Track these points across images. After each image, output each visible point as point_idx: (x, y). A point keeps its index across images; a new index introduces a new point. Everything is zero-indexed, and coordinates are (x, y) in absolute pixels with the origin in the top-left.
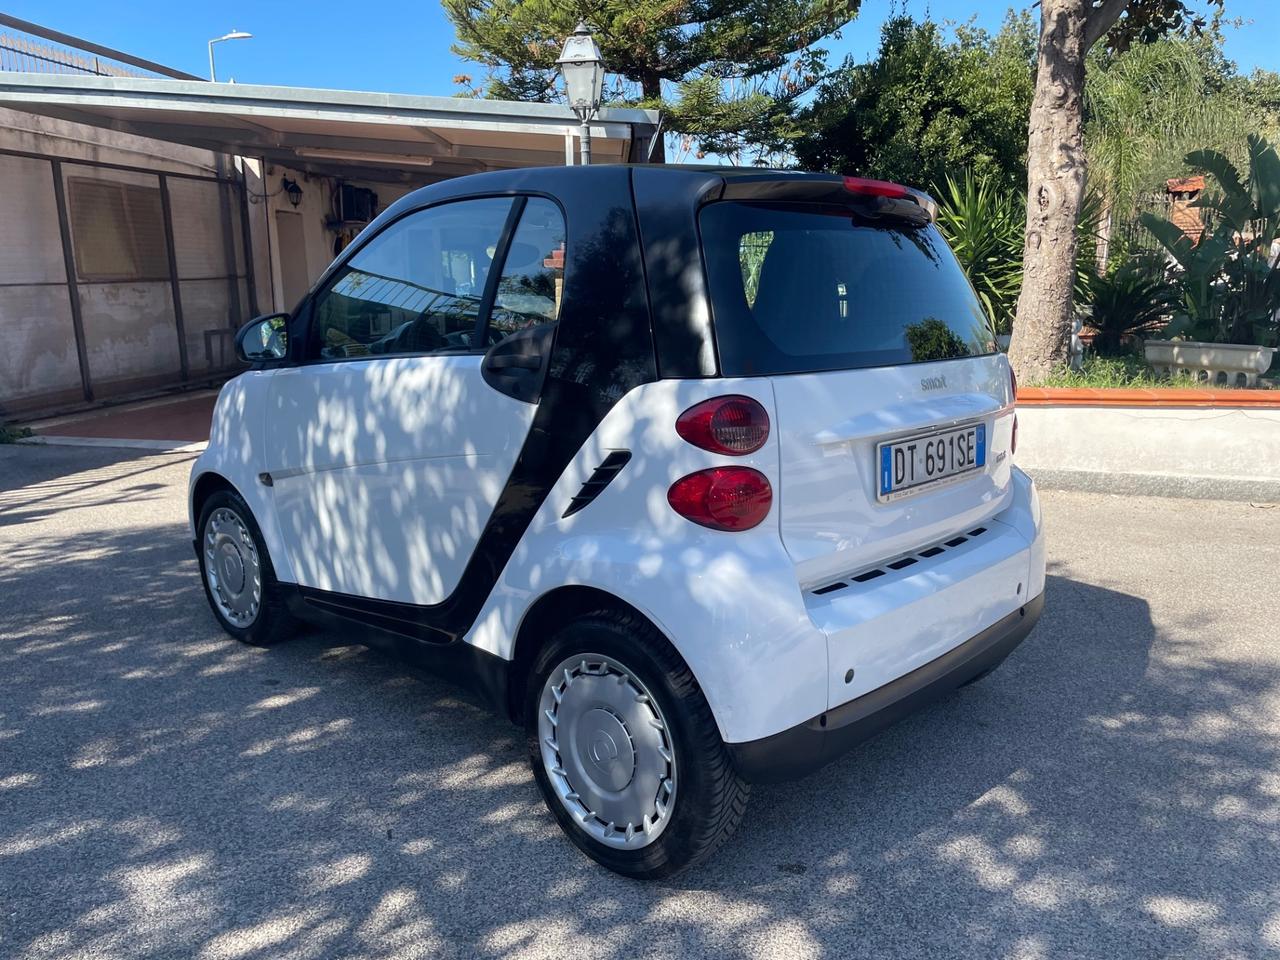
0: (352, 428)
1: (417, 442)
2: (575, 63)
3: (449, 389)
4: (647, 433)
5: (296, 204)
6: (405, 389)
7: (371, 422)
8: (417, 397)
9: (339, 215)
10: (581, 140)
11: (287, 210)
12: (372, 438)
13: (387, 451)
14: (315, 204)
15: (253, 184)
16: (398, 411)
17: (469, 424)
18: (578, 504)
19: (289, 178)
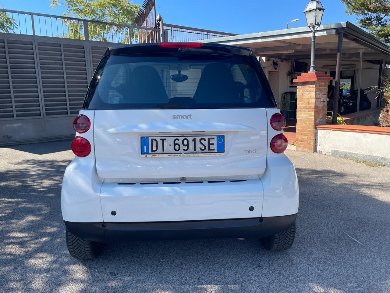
2: (309, 11)
5: (276, 69)
9: (293, 71)
10: (312, 37)
11: (274, 71)
14: (284, 68)
15: (263, 64)
19: (275, 61)
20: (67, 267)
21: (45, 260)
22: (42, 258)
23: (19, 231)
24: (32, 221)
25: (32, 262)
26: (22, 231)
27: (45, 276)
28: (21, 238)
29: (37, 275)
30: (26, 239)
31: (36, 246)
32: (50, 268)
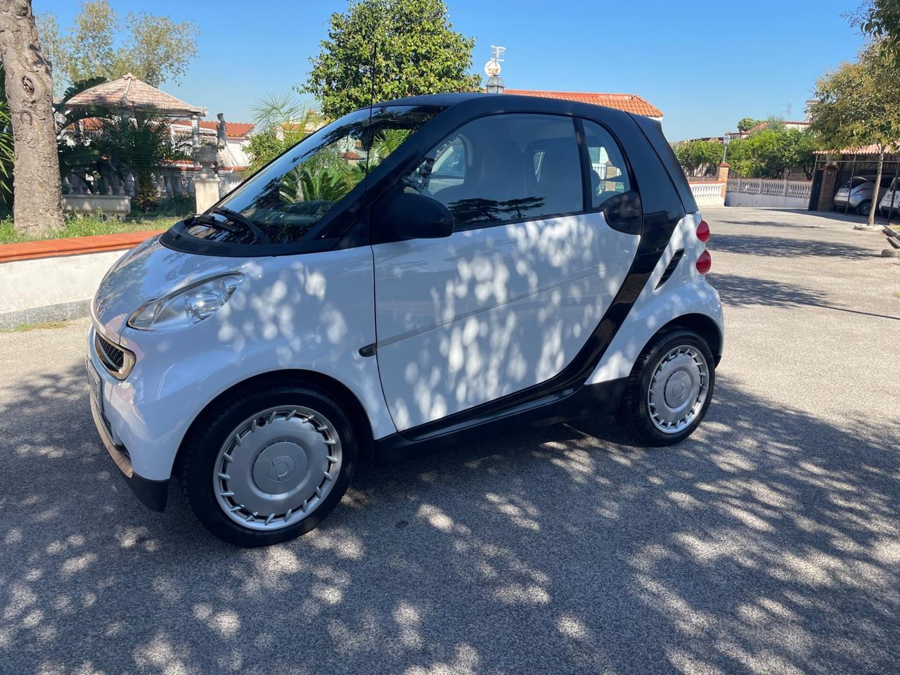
0: (502, 275)
1: (565, 271)
3: (586, 233)
4: (688, 239)
6: (550, 239)
7: (521, 267)
8: (561, 244)
12: (524, 279)
13: (539, 284)
16: (546, 255)
17: (601, 252)
18: (663, 280)
20: (706, 442)
21: (728, 460)
22: (728, 464)
23: (747, 527)
24: (705, 537)
25: (744, 465)
26: (738, 524)
27: (739, 445)
28: (746, 510)
29: (748, 450)
30: (737, 502)
31: (728, 484)
32: (726, 449)
